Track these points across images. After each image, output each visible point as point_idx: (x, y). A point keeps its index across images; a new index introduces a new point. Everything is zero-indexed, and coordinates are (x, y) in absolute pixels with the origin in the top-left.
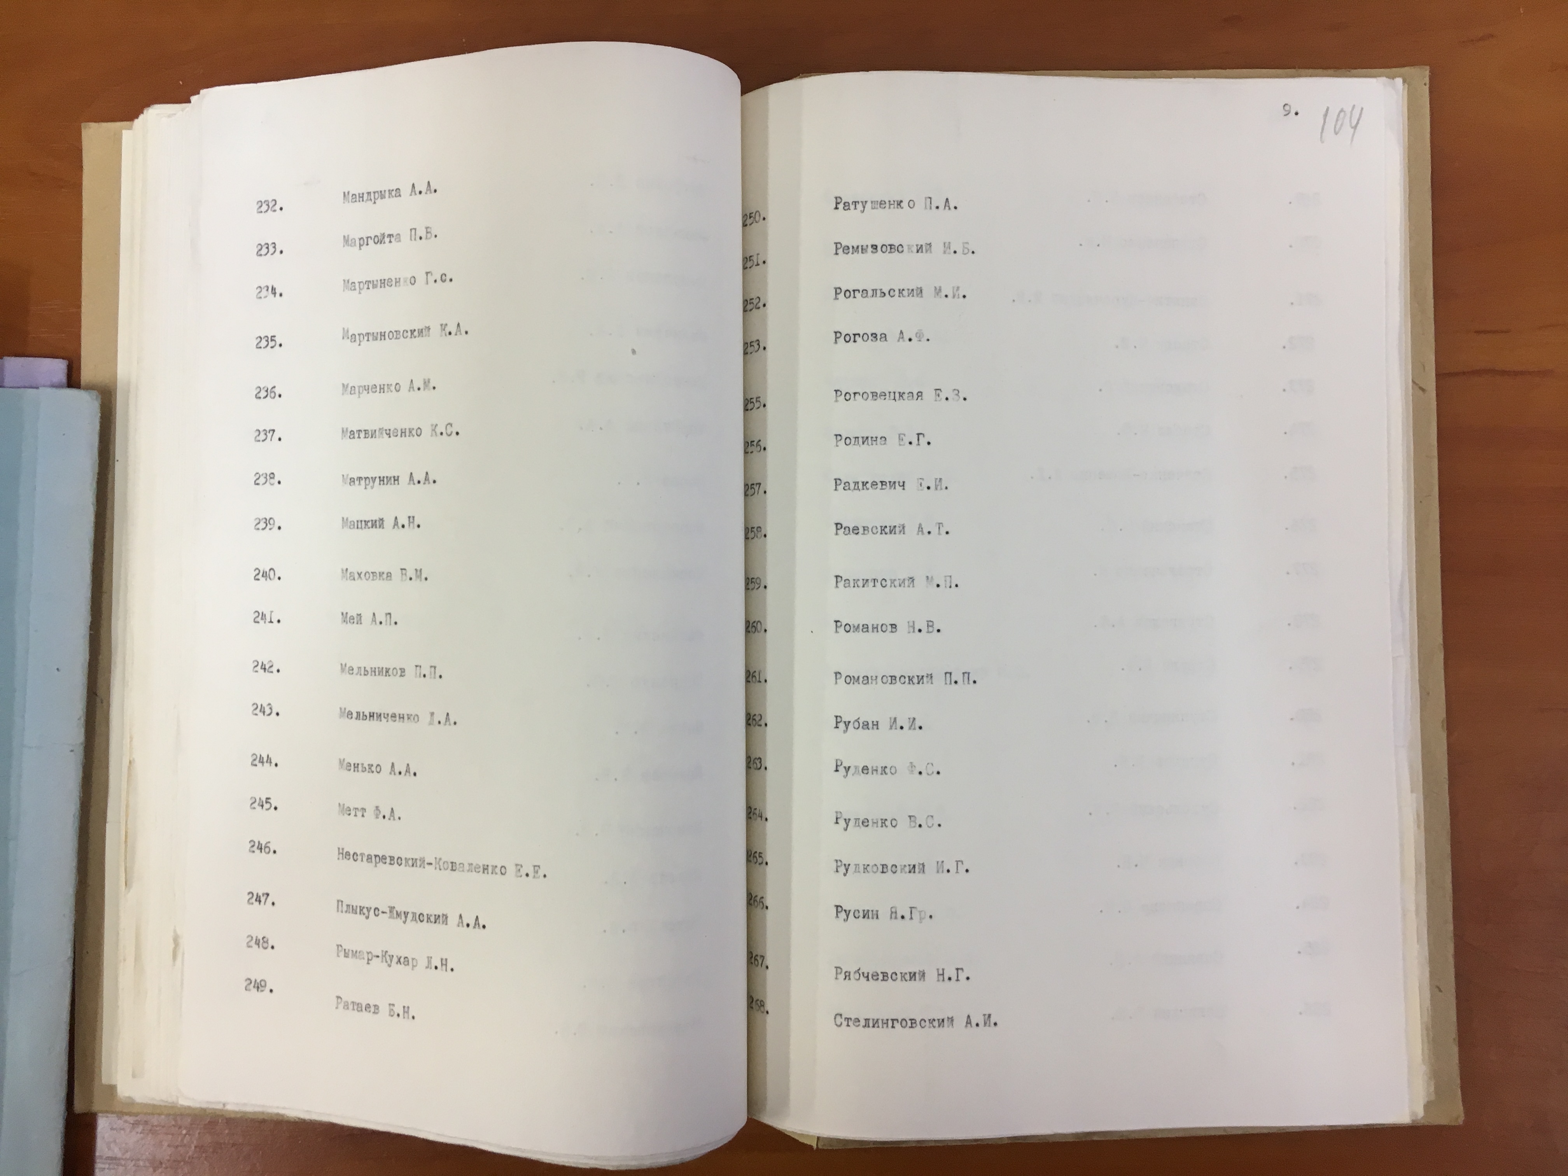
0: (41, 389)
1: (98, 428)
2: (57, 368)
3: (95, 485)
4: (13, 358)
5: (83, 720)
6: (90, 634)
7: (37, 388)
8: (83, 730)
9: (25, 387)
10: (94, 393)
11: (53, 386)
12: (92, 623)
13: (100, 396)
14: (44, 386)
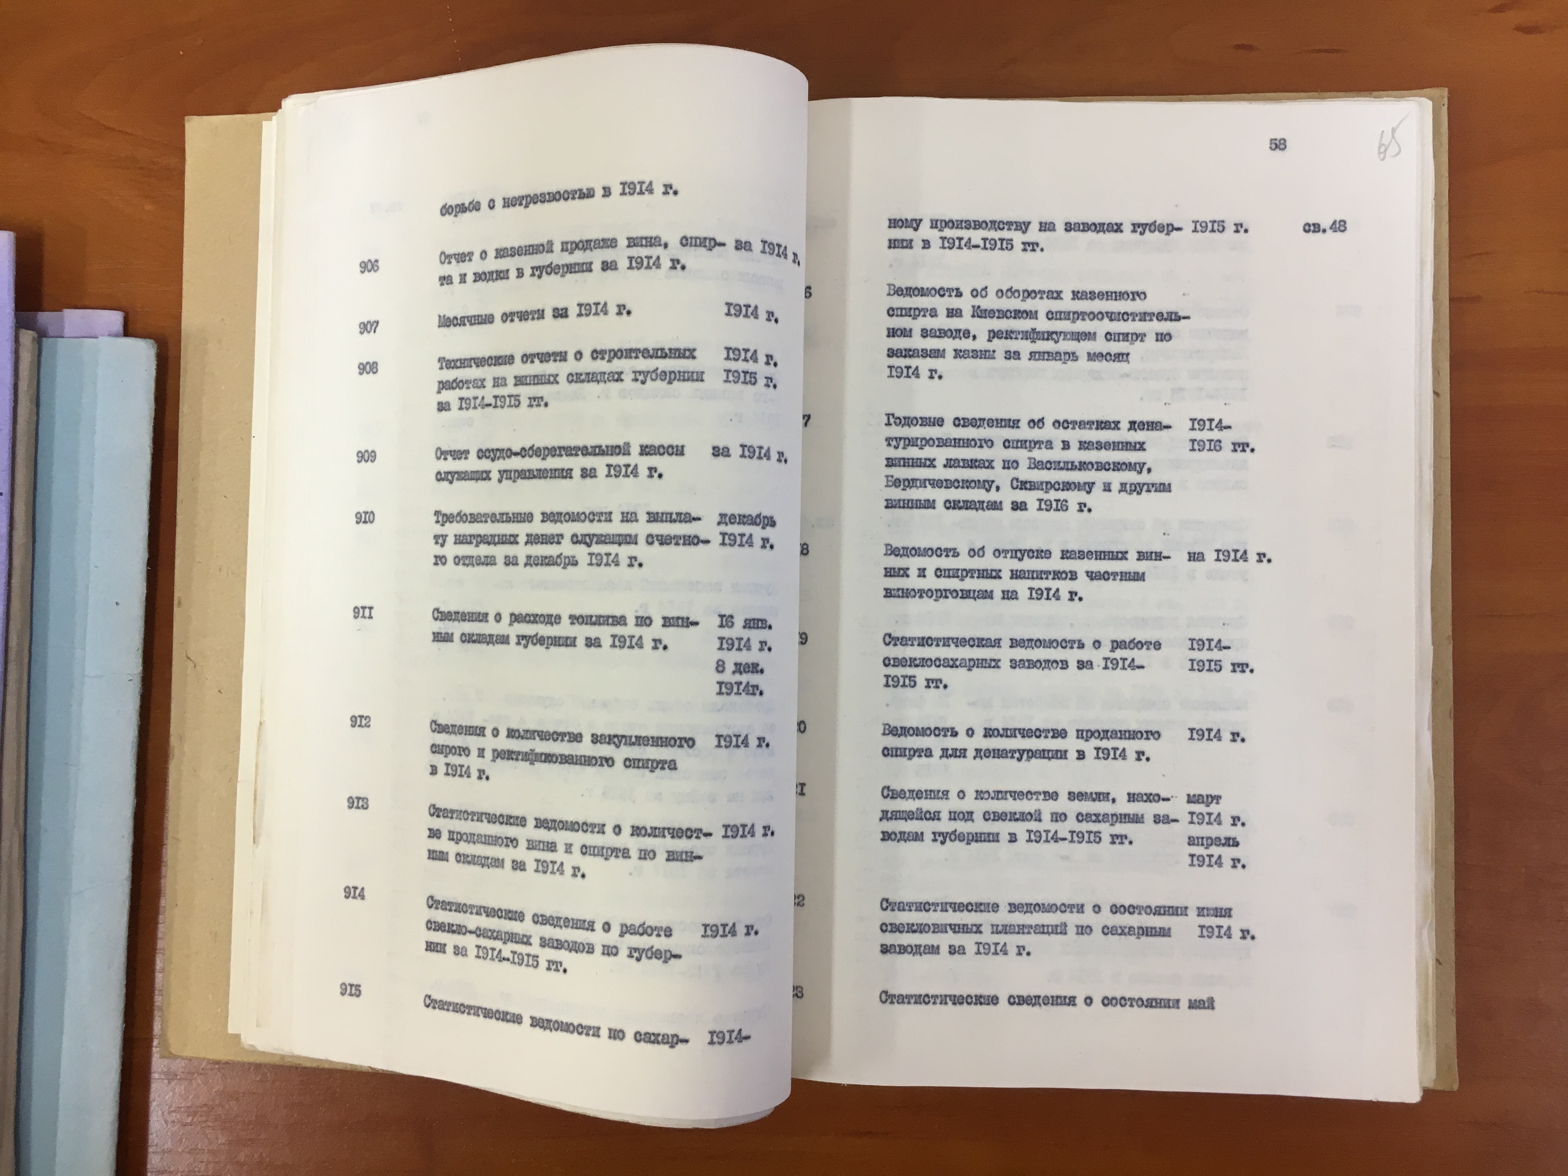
0: (100, 338)
1: (153, 373)
2: (115, 319)
3: (151, 429)
4: (73, 310)
5: (140, 652)
6: (148, 570)
7: (96, 337)
8: (140, 660)
9: (83, 337)
10: (152, 341)
11: (110, 335)
12: (149, 560)
13: (156, 346)
14: (103, 335)
